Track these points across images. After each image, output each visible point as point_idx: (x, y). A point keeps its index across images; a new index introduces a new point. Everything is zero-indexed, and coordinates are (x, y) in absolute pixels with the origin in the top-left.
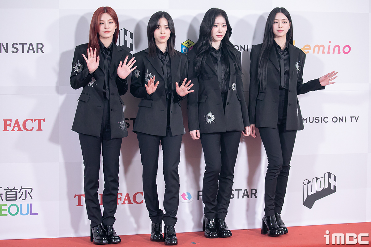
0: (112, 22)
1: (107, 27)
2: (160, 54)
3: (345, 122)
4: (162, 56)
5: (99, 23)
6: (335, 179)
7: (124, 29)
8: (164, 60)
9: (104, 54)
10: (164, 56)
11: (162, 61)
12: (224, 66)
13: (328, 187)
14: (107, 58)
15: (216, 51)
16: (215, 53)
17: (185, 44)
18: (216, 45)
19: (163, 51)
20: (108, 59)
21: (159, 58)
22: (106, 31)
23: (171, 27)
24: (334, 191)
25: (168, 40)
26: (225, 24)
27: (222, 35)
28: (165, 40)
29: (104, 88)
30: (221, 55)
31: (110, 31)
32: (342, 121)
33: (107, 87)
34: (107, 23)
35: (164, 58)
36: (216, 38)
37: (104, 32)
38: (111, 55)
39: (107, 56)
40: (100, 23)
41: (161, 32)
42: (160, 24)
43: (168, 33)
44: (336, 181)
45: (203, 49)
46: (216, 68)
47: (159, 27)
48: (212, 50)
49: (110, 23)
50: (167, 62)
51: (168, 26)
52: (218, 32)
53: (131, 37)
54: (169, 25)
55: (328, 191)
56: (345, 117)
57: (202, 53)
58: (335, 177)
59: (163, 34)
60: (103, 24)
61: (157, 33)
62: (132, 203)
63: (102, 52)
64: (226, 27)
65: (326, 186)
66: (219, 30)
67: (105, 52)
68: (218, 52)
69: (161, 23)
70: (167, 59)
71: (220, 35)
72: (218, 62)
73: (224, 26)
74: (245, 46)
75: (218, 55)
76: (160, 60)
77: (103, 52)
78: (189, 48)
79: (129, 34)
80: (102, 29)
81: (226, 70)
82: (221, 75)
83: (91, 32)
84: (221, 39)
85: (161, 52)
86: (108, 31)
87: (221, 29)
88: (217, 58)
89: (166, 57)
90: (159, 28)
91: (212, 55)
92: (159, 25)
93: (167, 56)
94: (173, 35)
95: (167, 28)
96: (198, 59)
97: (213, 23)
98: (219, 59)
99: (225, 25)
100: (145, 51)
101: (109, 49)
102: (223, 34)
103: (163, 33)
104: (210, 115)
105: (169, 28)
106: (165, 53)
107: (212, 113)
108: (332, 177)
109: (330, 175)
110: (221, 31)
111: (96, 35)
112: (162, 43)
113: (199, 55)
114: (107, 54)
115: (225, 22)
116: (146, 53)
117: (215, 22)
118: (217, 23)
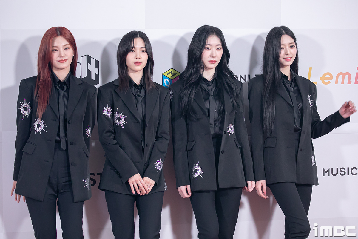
0: (69, 48)
1: (63, 55)
2: (134, 87)
4: (136, 91)
5: (51, 49)
7: (87, 55)
8: (138, 96)
9: (58, 90)
10: (139, 90)
11: (135, 97)
12: (217, 102)
14: (62, 94)
15: (208, 82)
16: (207, 85)
17: (168, 74)
18: (209, 75)
19: (137, 82)
20: (64, 95)
21: (133, 94)
22: (62, 60)
23: (148, 50)
25: (144, 69)
26: (221, 46)
27: (216, 61)
28: (141, 68)
29: (58, 135)
30: (214, 88)
31: (66, 60)
33: (62, 134)
34: (62, 49)
35: (138, 93)
36: (208, 64)
37: (59, 61)
38: (68, 91)
39: (62, 93)
40: (53, 50)
41: (136, 56)
42: (135, 46)
43: (144, 58)
45: (192, 79)
46: (207, 105)
47: (134, 49)
48: (204, 82)
49: (66, 49)
50: (142, 99)
51: (144, 49)
52: (211, 57)
53: (97, 66)
54: (146, 48)
57: (191, 85)
59: (138, 59)
60: (56, 50)
61: (131, 58)
63: (56, 88)
64: (222, 50)
66: (212, 54)
67: (60, 87)
68: (211, 84)
69: (136, 44)
70: (143, 93)
71: (213, 60)
73: (218, 49)
74: (245, 75)
75: (210, 88)
76: (133, 96)
77: (58, 87)
78: (172, 80)
79: (93, 61)
80: (55, 56)
81: (220, 108)
82: (214, 115)
83: (40, 62)
84: (215, 65)
85: (135, 85)
86: (65, 60)
87: (214, 53)
88: (209, 92)
89: (140, 91)
90: (133, 51)
91: (202, 88)
92: (133, 47)
93: (143, 90)
94: (150, 61)
95: (143, 51)
96: (185, 92)
97: (204, 44)
98: (212, 93)
99: (220, 48)
100: (114, 83)
101: (64, 83)
102: (218, 59)
103: (138, 57)
104: (197, 167)
105: (146, 51)
106: (139, 86)
107: (200, 165)
110: (214, 55)
111: (47, 66)
112: (137, 71)
113: (186, 87)
114: (63, 90)
115: (220, 44)
116: (115, 85)
117: (207, 43)
118: (209, 45)
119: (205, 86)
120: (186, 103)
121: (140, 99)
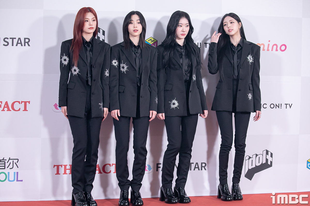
2: (133, 47)
3: (281, 108)
4: (135, 49)
5: (85, 20)
6: (272, 156)
8: (136, 52)
11: (135, 54)
12: (187, 60)
13: (265, 162)
15: (181, 47)
17: (148, 41)
18: (181, 42)
19: (136, 44)
20: (90, 51)
21: (133, 51)
24: (271, 166)
26: (188, 25)
27: (185, 34)
30: (185, 51)
32: (279, 107)
33: (89, 75)
35: (137, 51)
36: (180, 36)
37: (89, 28)
39: (89, 49)
41: (134, 26)
44: (272, 158)
46: (181, 61)
48: (178, 46)
50: (139, 54)
51: (139, 21)
52: (182, 32)
55: (265, 166)
56: (281, 104)
58: (272, 154)
60: (87, 21)
62: (102, 173)
64: (189, 27)
65: (264, 162)
66: (183, 30)
68: (183, 48)
70: (139, 51)
71: (184, 34)
72: (183, 57)
76: (133, 52)
81: (189, 63)
82: (185, 67)
84: (184, 37)
88: (182, 53)
90: (132, 23)
91: (178, 51)
93: (139, 49)
95: (139, 23)
98: (184, 54)
101: (90, 42)
104: (174, 101)
106: (137, 46)
107: (176, 100)
108: (269, 154)
109: (267, 152)
112: (135, 36)
114: (89, 47)
115: (188, 23)
116: (122, 46)
117: (179, 23)
118: (181, 24)
119: (179, 49)
120: (168, 59)
121: (138, 55)
